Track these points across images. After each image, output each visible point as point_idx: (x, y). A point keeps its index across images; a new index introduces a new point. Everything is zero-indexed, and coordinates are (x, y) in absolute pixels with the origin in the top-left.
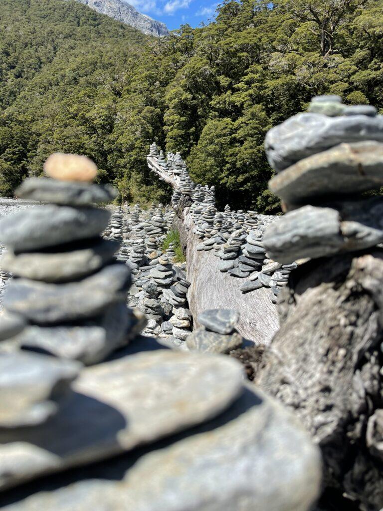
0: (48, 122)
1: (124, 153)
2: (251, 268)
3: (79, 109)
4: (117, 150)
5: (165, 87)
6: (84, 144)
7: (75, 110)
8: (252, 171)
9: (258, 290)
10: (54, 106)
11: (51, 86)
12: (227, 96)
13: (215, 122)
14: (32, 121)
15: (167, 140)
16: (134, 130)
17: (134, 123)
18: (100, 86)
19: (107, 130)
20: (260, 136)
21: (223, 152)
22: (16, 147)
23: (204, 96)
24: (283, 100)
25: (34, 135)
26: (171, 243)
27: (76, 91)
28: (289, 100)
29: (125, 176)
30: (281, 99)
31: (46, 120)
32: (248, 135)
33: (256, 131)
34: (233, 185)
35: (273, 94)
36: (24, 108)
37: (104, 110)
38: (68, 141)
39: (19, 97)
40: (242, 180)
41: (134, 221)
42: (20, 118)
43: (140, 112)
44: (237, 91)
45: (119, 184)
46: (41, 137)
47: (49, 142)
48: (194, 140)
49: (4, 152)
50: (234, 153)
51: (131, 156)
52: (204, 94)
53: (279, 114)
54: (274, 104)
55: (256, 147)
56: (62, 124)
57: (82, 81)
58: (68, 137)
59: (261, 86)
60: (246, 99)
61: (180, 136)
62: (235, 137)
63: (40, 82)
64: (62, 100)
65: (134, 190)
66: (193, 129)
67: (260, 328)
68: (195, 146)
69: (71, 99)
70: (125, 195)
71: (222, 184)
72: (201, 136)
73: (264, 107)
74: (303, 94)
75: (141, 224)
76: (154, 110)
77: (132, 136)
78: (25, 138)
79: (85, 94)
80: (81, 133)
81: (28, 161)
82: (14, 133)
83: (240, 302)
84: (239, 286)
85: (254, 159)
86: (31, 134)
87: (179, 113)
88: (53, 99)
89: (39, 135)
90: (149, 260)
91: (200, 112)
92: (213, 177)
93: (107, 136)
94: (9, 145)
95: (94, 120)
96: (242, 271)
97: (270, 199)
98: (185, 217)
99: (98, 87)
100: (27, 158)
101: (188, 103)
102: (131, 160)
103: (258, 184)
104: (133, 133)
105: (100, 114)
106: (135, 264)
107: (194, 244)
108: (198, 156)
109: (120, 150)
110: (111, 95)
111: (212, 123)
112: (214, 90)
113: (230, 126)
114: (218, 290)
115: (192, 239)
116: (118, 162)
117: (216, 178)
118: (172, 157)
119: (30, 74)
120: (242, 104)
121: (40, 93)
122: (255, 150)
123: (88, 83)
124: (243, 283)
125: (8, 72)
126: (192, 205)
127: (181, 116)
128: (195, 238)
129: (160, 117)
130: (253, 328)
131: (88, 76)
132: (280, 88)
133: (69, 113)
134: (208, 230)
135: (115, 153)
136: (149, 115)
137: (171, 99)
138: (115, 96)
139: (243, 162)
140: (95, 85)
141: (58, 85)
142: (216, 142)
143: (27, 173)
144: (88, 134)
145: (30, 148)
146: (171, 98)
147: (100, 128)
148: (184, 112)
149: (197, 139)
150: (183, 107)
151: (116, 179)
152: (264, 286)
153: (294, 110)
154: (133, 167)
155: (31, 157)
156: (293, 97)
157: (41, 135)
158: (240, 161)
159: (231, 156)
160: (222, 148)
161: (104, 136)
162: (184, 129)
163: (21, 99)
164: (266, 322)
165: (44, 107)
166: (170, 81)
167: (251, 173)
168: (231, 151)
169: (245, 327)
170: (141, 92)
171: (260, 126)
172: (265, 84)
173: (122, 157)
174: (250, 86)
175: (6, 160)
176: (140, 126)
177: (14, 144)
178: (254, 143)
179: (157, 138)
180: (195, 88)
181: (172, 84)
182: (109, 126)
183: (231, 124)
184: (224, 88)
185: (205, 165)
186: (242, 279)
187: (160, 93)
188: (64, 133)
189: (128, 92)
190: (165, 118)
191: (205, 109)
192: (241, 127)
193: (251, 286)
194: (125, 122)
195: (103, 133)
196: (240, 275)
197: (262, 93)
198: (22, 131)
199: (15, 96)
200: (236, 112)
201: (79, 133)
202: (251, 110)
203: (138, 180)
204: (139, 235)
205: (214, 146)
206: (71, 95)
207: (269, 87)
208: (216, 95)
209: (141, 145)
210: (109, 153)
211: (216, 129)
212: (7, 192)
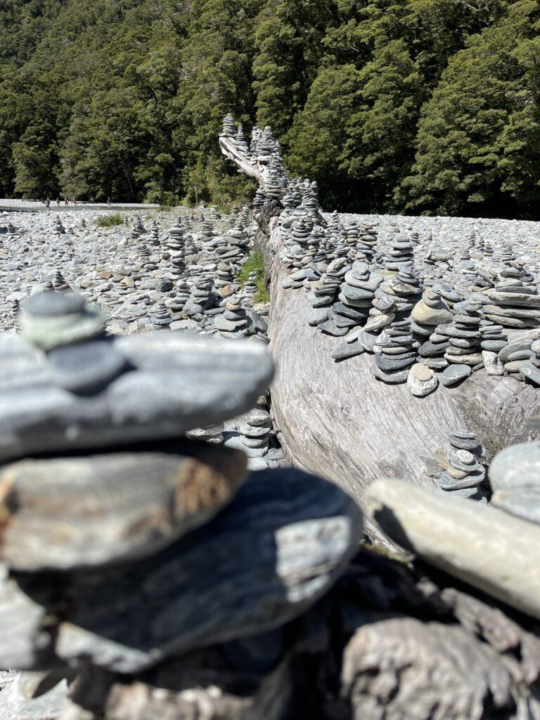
0: (82, 84)
1: (195, 126)
2: (351, 322)
3: (127, 61)
4: (185, 124)
5: (253, 17)
6: (136, 114)
7: (120, 62)
8: (386, 148)
9: (357, 357)
10: (90, 58)
11: (85, 26)
12: (349, 28)
13: (330, 71)
14: (61, 82)
15: (259, 103)
16: (208, 90)
17: (209, 79)
18: (157, 21)
19: (170, 91)
20: (399, 91)
21: (342, 119)
22: (40, 124)
23: (312, 30)
24: (436, 32)
25: (65, 104)
26: (251, 273)
27: (122, 31)
28: (445, 31)
29: (199, 162)
30: (433, 30)
31: (80, 80)
32: (380, 91)
33: (393, 84)
34: (358, 171)
35: (419, 22)
36: (47, 63)
37: (162, 60)
38: (113, 110)
39: (40, 46)
40: (370, 163)
41: (206, 234)
42: (43, 79)
43: (216, 60)
44: (364, 19)
45: (191, 174)
46: (74, 106)
47: (86, 114)
48: (299, 102)
49: (24, 132)
50: (359, 121)
51: (205, 131)
52: (314, 26)
53: (429, 55)
54: (421, 39)
55: (392, 110)
56: (103, 84)
57: (129, 14)
58: (113, 106)
59: (402, 10)
60: (378, 31)
61: (278, 97)
62: (361, 95)
63: (69, 21)
64: (102, 47)
65: (212, 184)
66: (296, 85)
67: (354, 416)
68: (299, 111)
69: (114, 45)
70: (200, 192)
71: (341, 169)
72: (310, 95)
73: (405, 44)
74: (467, 21)
75: (216, 239)
76: (237, 56)
77: (206, 99)
78: (51, 109)
79: (134, 36)
80: (131, 97)
81: (58, 144)
82: (36, 102)
83: (330, 375)
84: (331, 350)
85: (390, 129)
86: (59, 103)
87: (275, 59)
88: (88, 46)
89: (71, 103)
90: (220, 298)
91: (307, 56)
92: (328, 159)
93: (169, 101)
94: (30, 121)
95: (149, 76)
96: (338, 327)
97: (412, 191)
98: (272, 232)
99: (154, 23)
100: (56, 139)
101: (289, 42)
102: (205, 137)
103: (395, 168)
104: (208, 94)
105: (157, 67)
106: (198, 306)
107: (280, 276)
108: (304, 128)
109: (188, 123)
110: (173, 35)
111: (326, 74)
112: (329, 19)
113: (353, 78)
114: (303, 355)
115: (278, 268)
116: (188, 141)
117: (331, 161)
118: (259, 135)
119: (54, 10)
120: (372, 40)
121: (70, 37)
122: (391, 115)
123: (139, 17)
124: (338, 345)
125: (21, 8)
126: (281, 214)
127: (279, 63)
128: (282, 268)
129: (247, 67)
130: (345, 416)
131: (139, 7)
132: (430, 11)
133: (113, 67)
134: (299, 256)
135: (183, 127)
136: (230, 64)
137: (263, 37)
138: (178, 36)
139: (373, 135)
140: (149, 21)
141: (95, 23)
142: (332, 104)
143: (58, 162)
144: (141, 99)
145: (59, 125)
146: (263, 35)
147: (158, 88)
148: (283, 57)
149: (302, 100)
150: (281, 49)
151: (186, 167)
152: (365, 351)
153: (452, 48)
154: (210, 147)
155: (62, 138)
156: (450, 25)
157: (73, 104)
158: (368, 133)
159: (354, 125)
160: (340, 113)
161: (166, 101)
162: (283, 85)
163: (42, 49)
164: (363, 409)
165: (75, 59)
166: (260, 7)
167: (384, 152)
168: (354, 118)
169: (335, 414)
170: (217, 28)
171: (400, 76)
172: (407, 7)
173: (193, 133)
174: (384, 11)
175: (28, 144)
176: (217, 84)
177: (37, 118)
178: (389, 103)
179: (243, 101)
180: (299, 17)
181: (264, 12)
182: (171, 85)
183: (355, 74)
184: (343, 14)
185: (316, 141)
186: (336, 338)
187: (246, 27)
188: (107, 99)
189: (197, 29)
190: (255, 69)
191: (315, 51)
192: (369, 79)
193: (347, 351)
194: (195, 76)
195: (164, 97)
196: (334, 333)
197: (402, 20)
198: (47, 99)
199: (34, 45)
200: (362, 53)
201: (128, 97)
202: (385, 49)
203: (218, 168)
204: (210, 258)
205: (330, 111)
206: (115, 38)
207: (413, 12)
208: (331, 26)
209: (220, 113)
210: (174, 128)
211: (333, 82)
212: (32, 192)
